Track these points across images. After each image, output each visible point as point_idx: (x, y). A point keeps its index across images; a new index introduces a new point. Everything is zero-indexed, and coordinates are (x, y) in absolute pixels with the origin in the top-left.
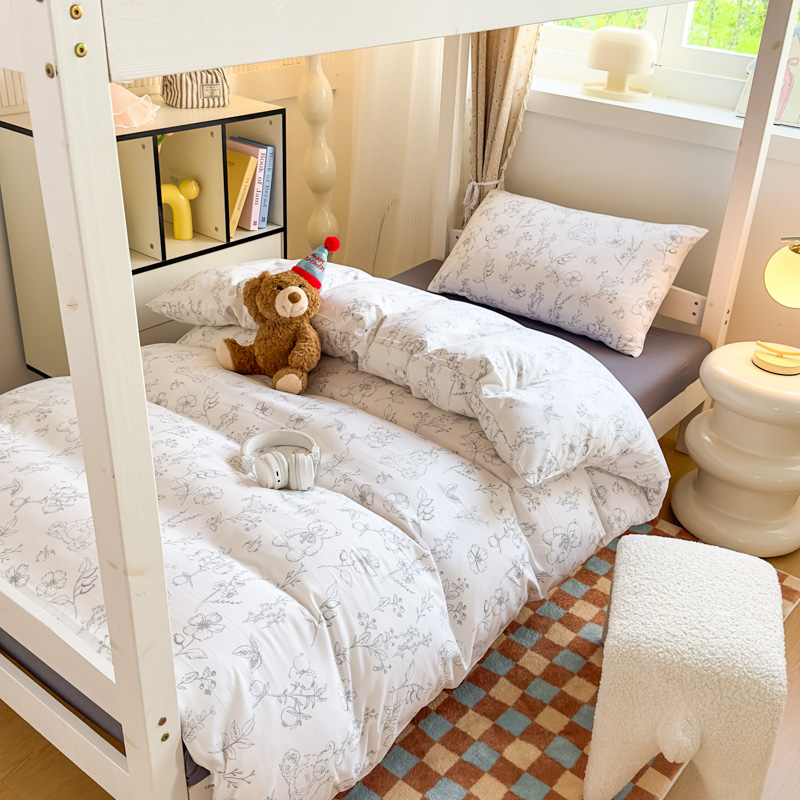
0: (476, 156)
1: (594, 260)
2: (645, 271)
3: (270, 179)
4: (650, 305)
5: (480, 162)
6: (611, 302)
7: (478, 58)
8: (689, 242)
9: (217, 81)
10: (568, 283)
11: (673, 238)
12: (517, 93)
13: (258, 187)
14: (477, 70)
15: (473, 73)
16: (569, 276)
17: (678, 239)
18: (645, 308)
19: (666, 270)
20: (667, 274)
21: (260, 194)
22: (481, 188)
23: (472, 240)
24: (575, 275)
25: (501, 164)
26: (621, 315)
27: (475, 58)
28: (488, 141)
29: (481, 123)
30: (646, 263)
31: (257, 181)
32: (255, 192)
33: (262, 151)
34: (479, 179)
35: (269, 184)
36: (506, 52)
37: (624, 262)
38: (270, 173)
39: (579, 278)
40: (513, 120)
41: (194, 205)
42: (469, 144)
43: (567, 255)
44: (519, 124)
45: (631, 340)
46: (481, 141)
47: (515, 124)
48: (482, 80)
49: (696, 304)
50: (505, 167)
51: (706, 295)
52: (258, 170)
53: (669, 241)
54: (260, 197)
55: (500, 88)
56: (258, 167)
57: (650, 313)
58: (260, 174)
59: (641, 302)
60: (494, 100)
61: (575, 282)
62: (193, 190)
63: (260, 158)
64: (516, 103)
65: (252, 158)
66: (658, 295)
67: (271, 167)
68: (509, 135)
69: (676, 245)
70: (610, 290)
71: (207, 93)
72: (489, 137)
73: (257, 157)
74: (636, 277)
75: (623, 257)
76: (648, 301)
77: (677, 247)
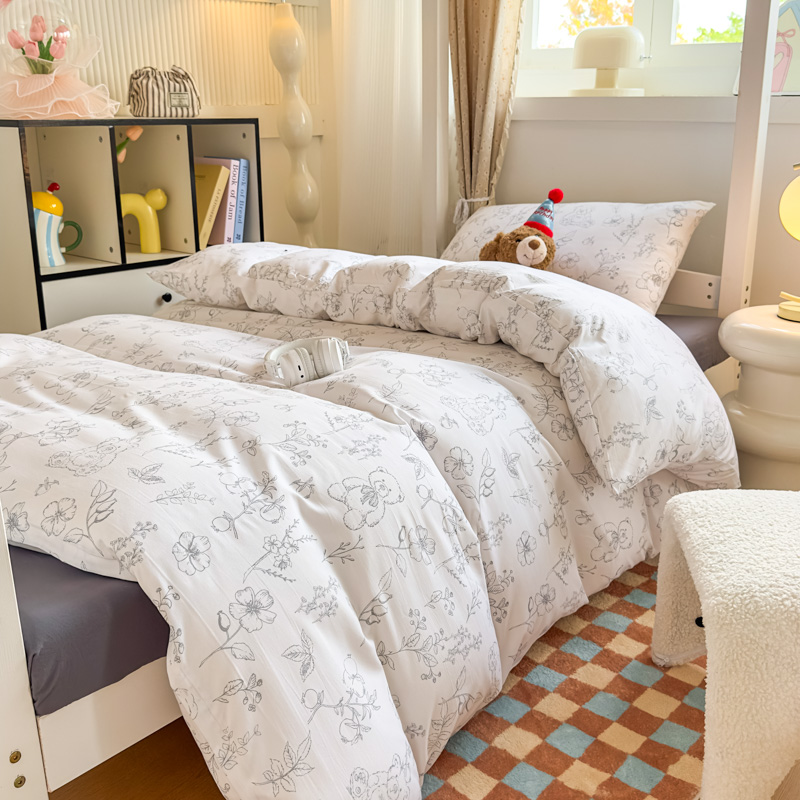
0: (464, 170)
1: (591, 241)
2: (648, 245)
3: (245, 194)
4: (657, 279)
5: (468, 176)
6: (612, 278)
7: (458, 65)
8: (696, 215)
9: (186, 90)
10: (564, 265)
11: (677, 211)
12: (501, 99)
13: (231, 200)
14: (459, 78)
15: (454, 81)
16: (565, 258)
17: (683, 212)
18: (651, 282)
19: (672, 244)
20: (673, 248)
21: (234, 208)
22: (470, 204)
23: (461, 244)
24: (571, 256)
25: (490, 177)
27: (455, 65)
28: (475, 151)
29: (466, 132)
30: (649, 238)
31: (230, 194)
32: (228, 206)
33: (234, 162)
34: (468, 195)
35: (244, 200)
36: (486, 54)
37: (625, 238)
38: (244, 188)
39: (576, 259)
40: (498, 128)
41: (162, 215)
42: (455, 160)
43: (562, 240)
44: (506, 131)
46: (467, 152)
47: (502, 131)
48: (464, 86)
49: (710, 284)
50: (494, 181)
51: (720, 274)
52: (231, 182)
53: (674, 214)
54: (234, 212)
55: (482, 92)
56: (231, 180)
57: (657, 288)
58: (233, 187)
59: (646, 276)
60: (477, 106)
61: (572, 264)
62: (159, 198)
63: (232, 169)
64: (501, 109)
65: (223, 168)
66: (665, 269)
67: (246, 181)
68: (496, 143)
69: (680, 217)
70: (611, 266)
71: (175, 102)
72: (475, 146)
73: (229, 168)
74: (639, 251)
75: (623, 234)
76: (654, 275)
77: (682, 220)
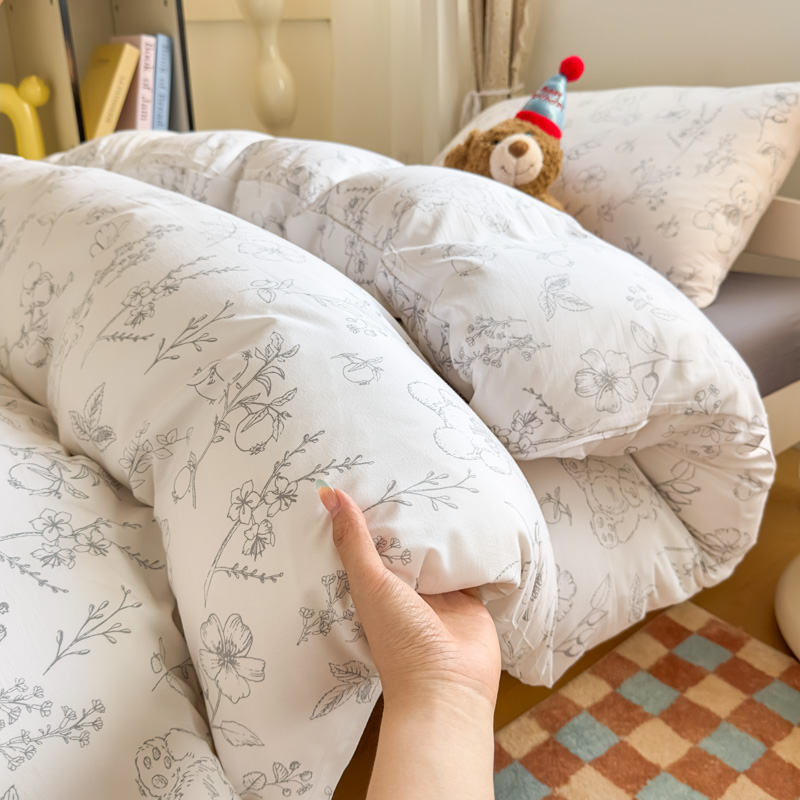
1: (630, 146)
2: (723, 153)
4: (733, 213)
6: (654, 209)
10: (581, 186)
11: (780, 97)
13: (144, 94)
16: (585, 175)
17: (791, 100)
18: (721, 218)
19: (765, 152)
20: (766, 161)
21: (150, 105)
24: (593, 172)
25: (511, 59)
26: (673, 230)
30: (726, 141)
31: (141, 84)
32: (140, 101)
33: (147, 40)
34: (481, 86)
35: (166, 92)
37: (685, 142)
39: (600, 176)
43: (586, 145)
45: (691, 277)
52: (141, 67)
53: (773, 102)
54: (150, 110)
56: (142, 64)
57: (733, 229)
58: (146, 75)
59: (713, 206)
61: (594, 183)
63: (144, 49)
65: (129, 46)
66: (749, 196)
67: (168, 67)
69: (785, 107)
70: (655, 189)
73: (138, 47)
74: (705, 162)
75: (683, 134)
76: (727, 206)
77: (789, 111)
